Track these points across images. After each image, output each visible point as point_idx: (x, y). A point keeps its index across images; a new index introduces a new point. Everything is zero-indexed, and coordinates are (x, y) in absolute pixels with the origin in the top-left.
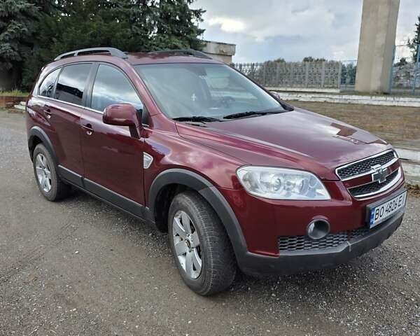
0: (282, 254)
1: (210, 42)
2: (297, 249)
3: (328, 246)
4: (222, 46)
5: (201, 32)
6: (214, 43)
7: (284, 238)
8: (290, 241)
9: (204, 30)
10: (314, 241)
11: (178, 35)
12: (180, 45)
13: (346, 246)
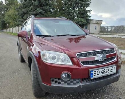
0: (52, 85)
1: (94, 20)
2: (58, 84)
3: (71, 84)
4: (98, 21)
5: (90, 17)
6: (95, 20)
7: (53, 78)
8: (55, 80)
9: (91, 16)
10: (65, 81)
11: (83, 18)
12: (83, 21)
13: (79, 85)
